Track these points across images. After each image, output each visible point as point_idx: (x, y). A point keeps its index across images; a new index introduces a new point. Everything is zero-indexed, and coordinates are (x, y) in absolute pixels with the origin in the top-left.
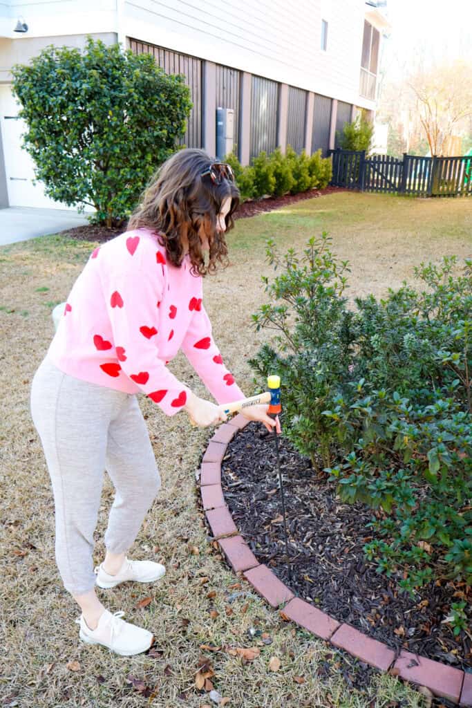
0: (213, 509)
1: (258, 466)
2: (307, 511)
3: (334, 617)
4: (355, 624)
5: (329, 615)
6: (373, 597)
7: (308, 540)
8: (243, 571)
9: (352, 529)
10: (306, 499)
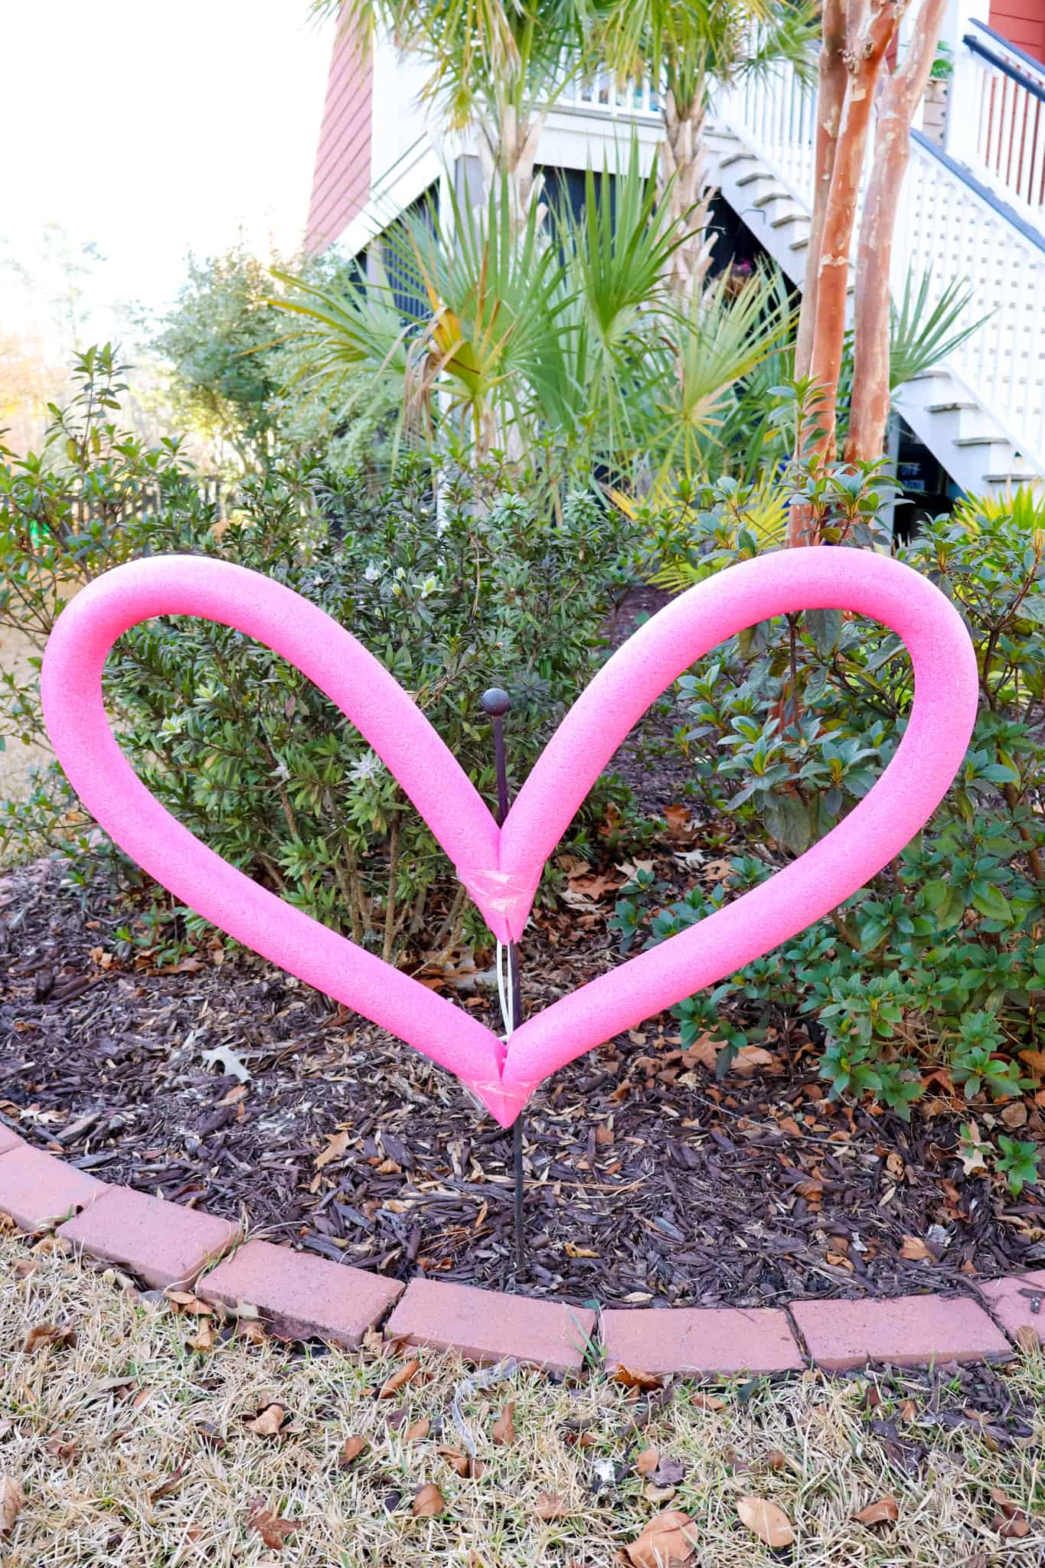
0: (79, 1209)
1: (104, 1064)
2: (394, 1099)
3: (754, 1301)
4: (821, 1290)
5: (733, 1305)
6: (781, 1206)
7: (468, 1167)
8: (379, 1328)
9: (559, 1088)
10: (363, 1072)
